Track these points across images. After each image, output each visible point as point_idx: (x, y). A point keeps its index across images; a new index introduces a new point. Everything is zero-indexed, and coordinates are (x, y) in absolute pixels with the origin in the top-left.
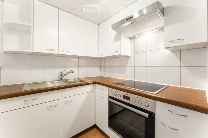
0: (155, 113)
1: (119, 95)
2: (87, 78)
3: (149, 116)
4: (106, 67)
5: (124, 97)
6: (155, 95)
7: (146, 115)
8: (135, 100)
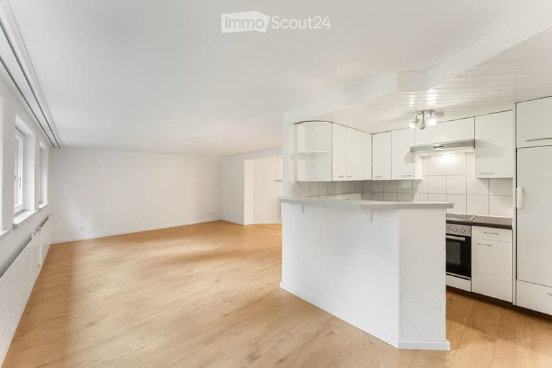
0: (471, 237)
3: (466, 240)
4: (374, 193)
7: (464, 239)
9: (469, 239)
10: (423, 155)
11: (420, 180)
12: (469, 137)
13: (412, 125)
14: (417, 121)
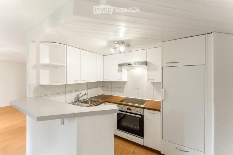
0: (143, 115)
1: (125, 108)
2: (93, 98)
3: (141, 117)
4: (107, 87)
5: (128, 109)
6: (144, 107)
7: (140, 116)
8: (134, 110)
9: (142, 116)
10: (127, 68)
11: (126, 81)
12: (145, 60)
13: (112, 50)
14: (115, 48)
